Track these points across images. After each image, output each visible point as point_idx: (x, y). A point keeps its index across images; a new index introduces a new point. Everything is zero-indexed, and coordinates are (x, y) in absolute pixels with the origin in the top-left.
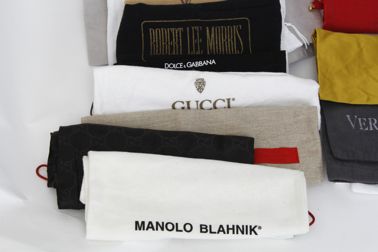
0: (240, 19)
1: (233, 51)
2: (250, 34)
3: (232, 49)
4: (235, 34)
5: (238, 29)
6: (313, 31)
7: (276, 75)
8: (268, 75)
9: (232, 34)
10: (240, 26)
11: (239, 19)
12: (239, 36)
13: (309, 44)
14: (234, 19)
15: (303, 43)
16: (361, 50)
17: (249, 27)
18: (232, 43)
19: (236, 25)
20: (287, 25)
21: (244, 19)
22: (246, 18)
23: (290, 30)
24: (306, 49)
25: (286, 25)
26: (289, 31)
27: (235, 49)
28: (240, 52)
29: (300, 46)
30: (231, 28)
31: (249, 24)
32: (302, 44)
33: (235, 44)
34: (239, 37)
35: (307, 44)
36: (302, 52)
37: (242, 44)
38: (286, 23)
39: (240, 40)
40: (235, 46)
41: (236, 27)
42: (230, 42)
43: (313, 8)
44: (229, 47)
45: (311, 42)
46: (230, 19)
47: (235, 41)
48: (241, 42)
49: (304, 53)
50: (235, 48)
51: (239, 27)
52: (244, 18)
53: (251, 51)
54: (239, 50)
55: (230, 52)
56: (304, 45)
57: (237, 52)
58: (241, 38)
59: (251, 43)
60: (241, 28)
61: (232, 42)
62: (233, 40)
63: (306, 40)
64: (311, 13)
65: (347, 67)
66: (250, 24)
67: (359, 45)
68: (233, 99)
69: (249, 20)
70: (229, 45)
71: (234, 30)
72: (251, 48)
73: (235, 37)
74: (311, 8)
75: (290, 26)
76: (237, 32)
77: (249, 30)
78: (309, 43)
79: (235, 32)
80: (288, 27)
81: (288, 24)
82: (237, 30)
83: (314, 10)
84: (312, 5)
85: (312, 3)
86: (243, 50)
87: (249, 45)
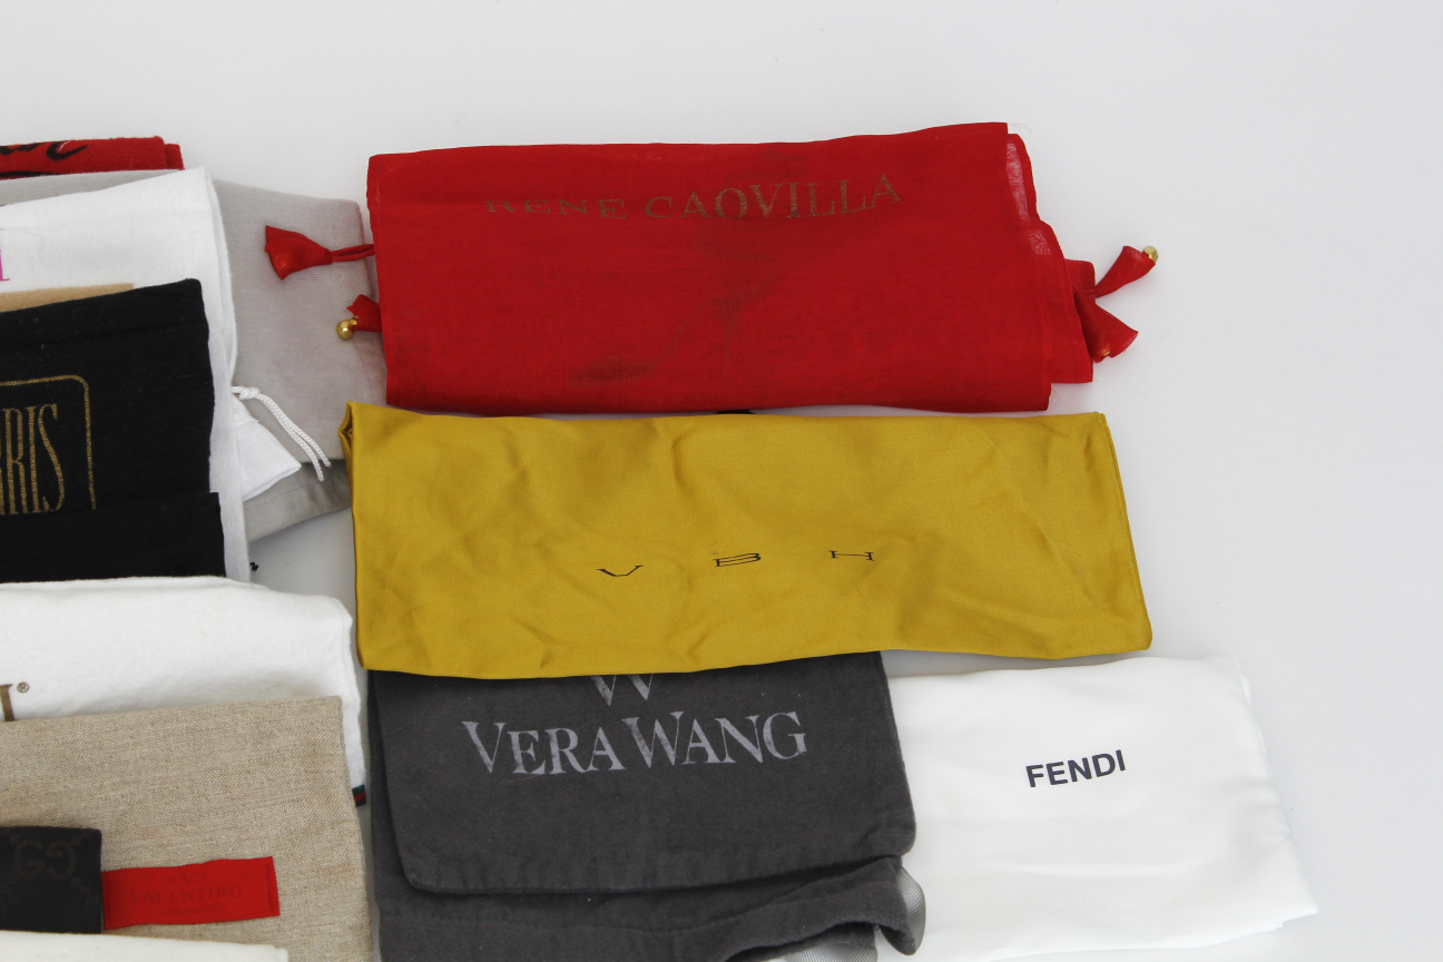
0: (52, 379)
1: (24, 503)
2: (89, 434)
3: (24, 496)
4: (32, 439)
5: (44, 419)
6: (343, 415)
7: (183, 588)
8: (153, 589)
9: (20, 438)
10: (54, 407)
11: (50, 382)
12: (47, 443)
13: (328, 464)
14: (29, 382)
15: (306, 460)
16: (523, 476)
17: (87, 411)
18: (22, 474)
19: (39, 404)
20: (242, 397)
21: (69, 380)
22: (76, 378)
23: (253, 414)
24: (319, 482)
25: (237, 395)
26: (249, 419)
27: (35, 496)
28: (53, 503)
29: (289, 474)
30: (20, 418)
31: (87, 399)
32: (296, 466)
33: (34, 474)
34: (50, 450)
35: (321, 462)
36: (303, 494)
37: (59, 474)
38: (237, 389)
39: (54, 458)
40: (34, 484)
41: (37, 412)
42: (16, 468)
43: (352, 329)
44: (11, 487)
45: (337, 454)
46: (15, 383)
47: (33, 466)
48: (58, 468)
49: (313, 497)
50: (35, 490)
51: (48, 412)
52: (67, 377)
53: (93, 500)
54: (48, 499)
55: (13, 506)
56: (308, 466)
57: (41, 506)
58: (56, 453)
59: (94, 469)
60: (55, 414)
61: (21, 467)
62: (26, 460)
63: (318, 449)
64: (348, 347)
65: (469, 543)
66: (90, 400)
67: (514, 457)
68: (23, 687)
69: (86, 385)
71: (31, 424)
72: (95, 488)
73: (32, 449)
74: (345, 329)
75: (254, 399)
76: (42, 429)
77: (85, 421)
78: (330, 460)
79: (31, 431)
80: (246, 402)
81: (247, 393)
82: (40, 422)
83: (358, 333)
84: (350, 315)
85: (350, 308)
86: (62, 496)
87: (86, 477)
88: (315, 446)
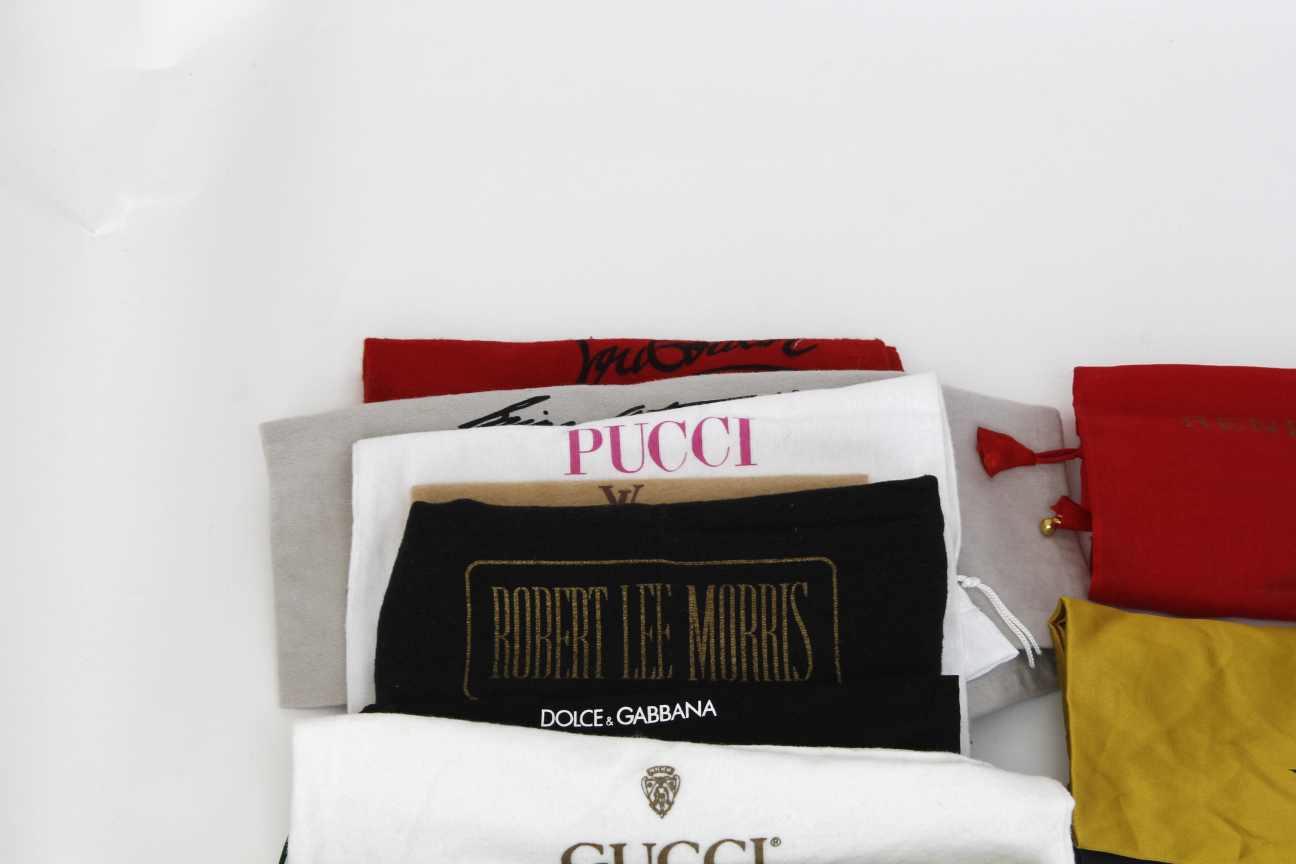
0: (804, 560)
1: (776, 671)
2: (836, 612)
3: (776, 665)
4: (784, 613)
5: (795, 596)
6: (1054, 607)
7: (925, 762)
8: (896, 760)
9: (774, 611)
10: (805, 586)
11: (802, 562)
12: (798, 618)
13: (1039, 652)
14: (783, 561)
15: (1021, 647)
16: (1219, 677)
17: (835, 591)
18: (775, 644)
19: (791, 581)
20: (965, 585)
21: (819, 562)
22: (826, 560)
23: (974, 602)
24: (1029, 668)
25: (960, 583)
26: (972, 606)
27: (786, 666)
28: (802, 674)
29: (1008, 660)
30: (774, 593)
31: (835, 580)
32: (1016, 653)
33: (785, 646)
34: (801, 624)
35: (1033, 650)
36: (1015, 678)
37: (808, 647)
38: (961, 578)
39: (804, 632)
40: (786, 655)
41: (789, 588)
42: (769, 638)
43: (1054, 526)
44: (765, 656)
45: (1047, 644)
46: (770, 561)
47: (785, 638)
48: (807, 642)
49: (1022, 682)
50: (786, 660)
51: (799, 589)
52: (818, 559)
53: (839, 673)
54: (797, 669)
55: (766, 673)
56: (1022, 652)
57: (792, 676)
58: (806, 628)
59: (840, 645)
60: (806, 592)
61: (775, 638)
62: (779, 632)
63: (1031, 638)
64: (1050, 543)
65: (1171, 736)
66: (838, 581)
67: (1212, 659)
68: (776, 841)
69: (834, 567)
70: (765, 651)
71: (784, 599)
72: (840, 662)
73: (785, 622)
74: (1048, 527)
75: (976, 588)
76: (794, 605)
77: (833, 600)
78: (1041, 649)
79: (784, 606)
80: (967, 590)
81: (969, 582)
82: (792, 598)
83: (1058, 530)
84: (1053, 513)
85: (1053, 508)
86: (811, 668)
87: (833, 651)
88: (1029, 635)
